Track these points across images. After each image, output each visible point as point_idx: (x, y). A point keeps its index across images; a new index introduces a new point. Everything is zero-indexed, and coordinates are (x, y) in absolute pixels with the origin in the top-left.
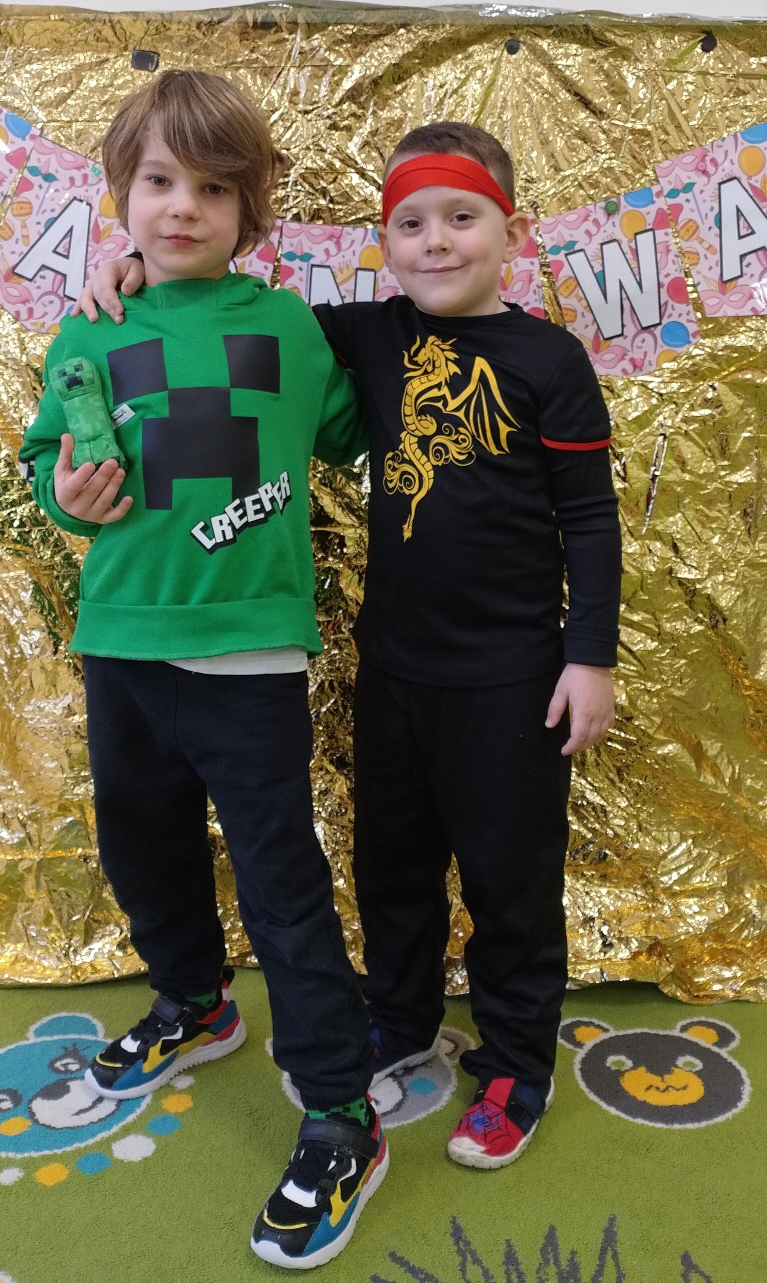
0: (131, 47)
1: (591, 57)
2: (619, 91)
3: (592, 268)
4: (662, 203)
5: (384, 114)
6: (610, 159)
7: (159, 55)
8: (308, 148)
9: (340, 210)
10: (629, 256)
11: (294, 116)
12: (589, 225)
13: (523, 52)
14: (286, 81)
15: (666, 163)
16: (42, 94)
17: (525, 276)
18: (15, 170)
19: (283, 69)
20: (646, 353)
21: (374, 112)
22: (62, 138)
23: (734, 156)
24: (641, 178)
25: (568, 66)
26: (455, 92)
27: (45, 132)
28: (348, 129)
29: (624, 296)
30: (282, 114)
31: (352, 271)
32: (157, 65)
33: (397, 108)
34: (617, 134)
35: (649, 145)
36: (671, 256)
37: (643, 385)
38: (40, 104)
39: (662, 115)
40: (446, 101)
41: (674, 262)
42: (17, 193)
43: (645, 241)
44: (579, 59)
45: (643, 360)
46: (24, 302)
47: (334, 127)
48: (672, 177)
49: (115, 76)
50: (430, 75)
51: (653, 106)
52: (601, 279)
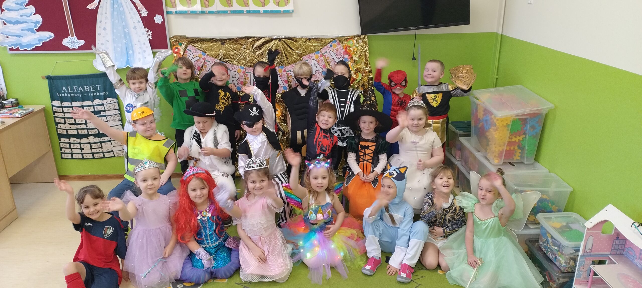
1: (291, 42)
6: (296, 57)
12: (293, 67)
13: (281, 41)
17: (284, 75)
23: (314, 56)
25: (288, 43)
34: (296, 53)
35: (301, 55)
51: (302, 49)
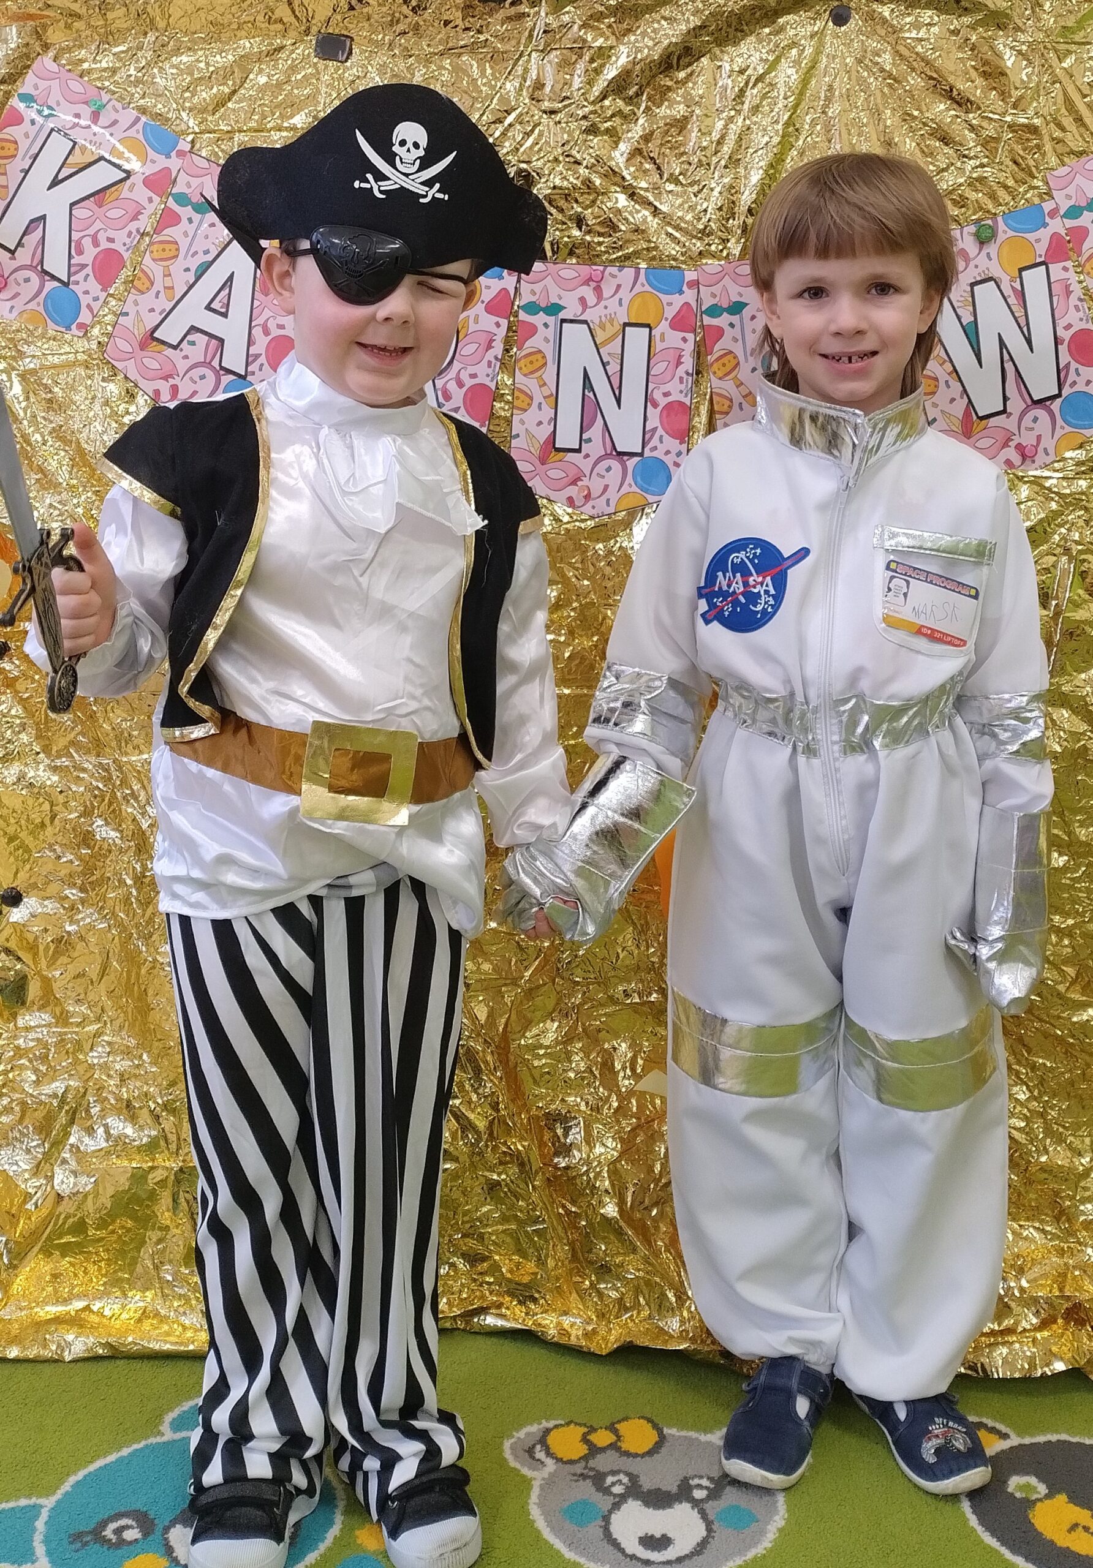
0: (314, 30)
1: (952, 27)
2: (993, 73)
3: (959, 318)
4: (1057, 226)
5: (663, 111)
6: (982, 166)
7: (352, 39)
8: (556, 160)
9: (600, 244)
10: (1012, 300)
11: (537, 117)
13: (855, 22)
14: (526, 70)
15: (1062, 171)
16: (193, 96)
18: (156, 199)
19: (521, 56)
20: (1039, 438)
21: (648, 108)
22: (220, 154)
24: (1026, 192)
25: (921, 40)
26: (760, 79)
27: (198, 146)
28: (612, 133)
29: (1006, 357)
30: (521, 114)
31: (618, 327)
32: (350, 53)
33: (679, 103)
34: (990, 131)
35: (1038, 146)
36: (1073, 300)
37: (1037, 482)
38: (191, 110)
39: (1055, 104)
40: (748, 93)
41: (1077, 308)
42: (157, 231)
43: (1035, 279)
44: (935, 30)
45: (1036, 447)
46: (166, 378)
47: (593, 130)
48: (1071, 190)
49: (293, 69)
50: (726, 58)
51: (1042, 92)
52: (972, 333)
